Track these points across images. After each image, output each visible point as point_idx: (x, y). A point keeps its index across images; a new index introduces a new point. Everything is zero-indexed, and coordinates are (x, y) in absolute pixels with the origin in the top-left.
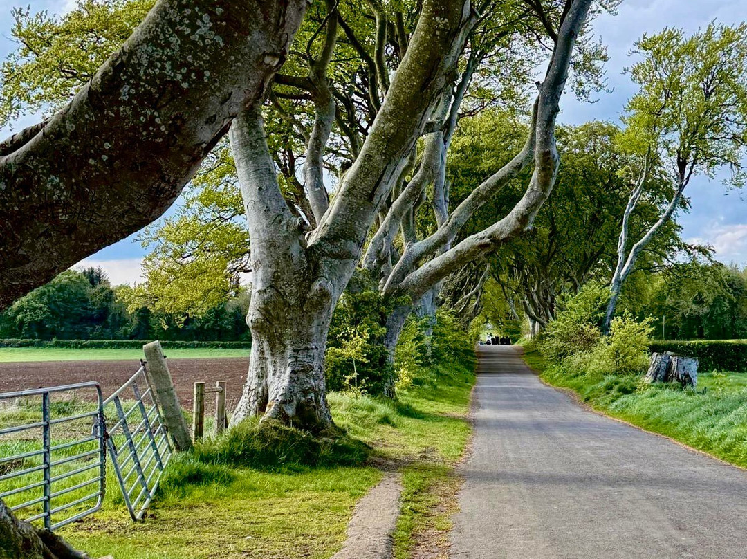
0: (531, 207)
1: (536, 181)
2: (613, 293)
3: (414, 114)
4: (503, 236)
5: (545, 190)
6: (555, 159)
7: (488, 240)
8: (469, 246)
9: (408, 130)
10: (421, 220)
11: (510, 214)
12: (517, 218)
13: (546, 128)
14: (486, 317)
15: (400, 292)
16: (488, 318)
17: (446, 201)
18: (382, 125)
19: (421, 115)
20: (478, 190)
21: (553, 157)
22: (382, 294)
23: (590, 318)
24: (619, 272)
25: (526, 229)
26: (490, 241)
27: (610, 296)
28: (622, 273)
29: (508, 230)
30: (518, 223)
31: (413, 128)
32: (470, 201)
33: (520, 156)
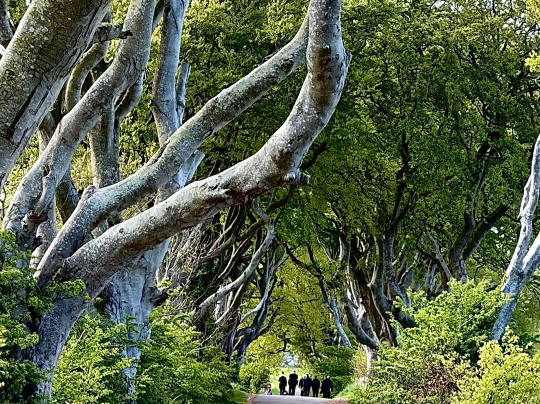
0: (297, 140)
1: (308, 96)
2: (508, 298)
3: (78, 16)
4: (249, 186)
5: (321, 113)
6: (340, 61)
7: (223, 191)
8: (191, 201)
9: (69, 39)
10: (140, 132)
11: (262, 149)
12: (274, 158)
13: (326, 9)
14: (283, 336)
15: (68, 274)
16: (287, 341)
17: (179, 103)
18: (32, 29)
19: (89, 17)
20: (215, 102)
21: (337, 59)
22: (37, 275)
23: (459, 344)
24: (521, 255)
25: (287, 177)
26: (226, 193)
27: (500, 303)
28: (526, 260)
29: (257, 176)
30: (274, 166)
31: (77, 35)
32: (199, 121)
33: (290, 48)
